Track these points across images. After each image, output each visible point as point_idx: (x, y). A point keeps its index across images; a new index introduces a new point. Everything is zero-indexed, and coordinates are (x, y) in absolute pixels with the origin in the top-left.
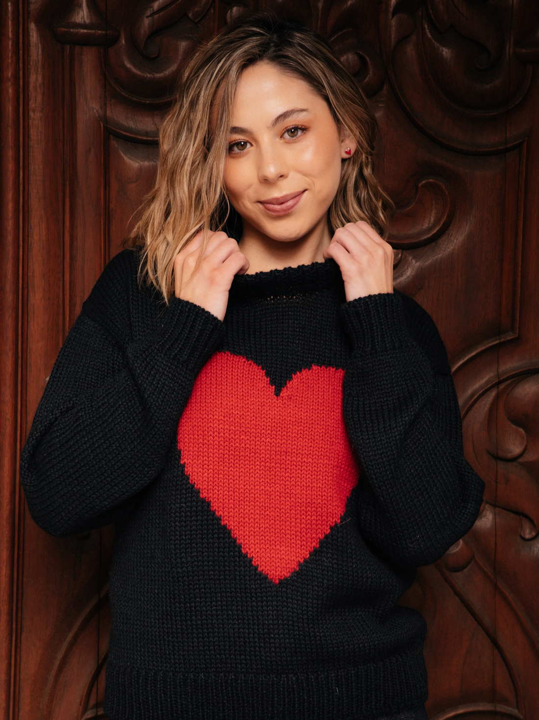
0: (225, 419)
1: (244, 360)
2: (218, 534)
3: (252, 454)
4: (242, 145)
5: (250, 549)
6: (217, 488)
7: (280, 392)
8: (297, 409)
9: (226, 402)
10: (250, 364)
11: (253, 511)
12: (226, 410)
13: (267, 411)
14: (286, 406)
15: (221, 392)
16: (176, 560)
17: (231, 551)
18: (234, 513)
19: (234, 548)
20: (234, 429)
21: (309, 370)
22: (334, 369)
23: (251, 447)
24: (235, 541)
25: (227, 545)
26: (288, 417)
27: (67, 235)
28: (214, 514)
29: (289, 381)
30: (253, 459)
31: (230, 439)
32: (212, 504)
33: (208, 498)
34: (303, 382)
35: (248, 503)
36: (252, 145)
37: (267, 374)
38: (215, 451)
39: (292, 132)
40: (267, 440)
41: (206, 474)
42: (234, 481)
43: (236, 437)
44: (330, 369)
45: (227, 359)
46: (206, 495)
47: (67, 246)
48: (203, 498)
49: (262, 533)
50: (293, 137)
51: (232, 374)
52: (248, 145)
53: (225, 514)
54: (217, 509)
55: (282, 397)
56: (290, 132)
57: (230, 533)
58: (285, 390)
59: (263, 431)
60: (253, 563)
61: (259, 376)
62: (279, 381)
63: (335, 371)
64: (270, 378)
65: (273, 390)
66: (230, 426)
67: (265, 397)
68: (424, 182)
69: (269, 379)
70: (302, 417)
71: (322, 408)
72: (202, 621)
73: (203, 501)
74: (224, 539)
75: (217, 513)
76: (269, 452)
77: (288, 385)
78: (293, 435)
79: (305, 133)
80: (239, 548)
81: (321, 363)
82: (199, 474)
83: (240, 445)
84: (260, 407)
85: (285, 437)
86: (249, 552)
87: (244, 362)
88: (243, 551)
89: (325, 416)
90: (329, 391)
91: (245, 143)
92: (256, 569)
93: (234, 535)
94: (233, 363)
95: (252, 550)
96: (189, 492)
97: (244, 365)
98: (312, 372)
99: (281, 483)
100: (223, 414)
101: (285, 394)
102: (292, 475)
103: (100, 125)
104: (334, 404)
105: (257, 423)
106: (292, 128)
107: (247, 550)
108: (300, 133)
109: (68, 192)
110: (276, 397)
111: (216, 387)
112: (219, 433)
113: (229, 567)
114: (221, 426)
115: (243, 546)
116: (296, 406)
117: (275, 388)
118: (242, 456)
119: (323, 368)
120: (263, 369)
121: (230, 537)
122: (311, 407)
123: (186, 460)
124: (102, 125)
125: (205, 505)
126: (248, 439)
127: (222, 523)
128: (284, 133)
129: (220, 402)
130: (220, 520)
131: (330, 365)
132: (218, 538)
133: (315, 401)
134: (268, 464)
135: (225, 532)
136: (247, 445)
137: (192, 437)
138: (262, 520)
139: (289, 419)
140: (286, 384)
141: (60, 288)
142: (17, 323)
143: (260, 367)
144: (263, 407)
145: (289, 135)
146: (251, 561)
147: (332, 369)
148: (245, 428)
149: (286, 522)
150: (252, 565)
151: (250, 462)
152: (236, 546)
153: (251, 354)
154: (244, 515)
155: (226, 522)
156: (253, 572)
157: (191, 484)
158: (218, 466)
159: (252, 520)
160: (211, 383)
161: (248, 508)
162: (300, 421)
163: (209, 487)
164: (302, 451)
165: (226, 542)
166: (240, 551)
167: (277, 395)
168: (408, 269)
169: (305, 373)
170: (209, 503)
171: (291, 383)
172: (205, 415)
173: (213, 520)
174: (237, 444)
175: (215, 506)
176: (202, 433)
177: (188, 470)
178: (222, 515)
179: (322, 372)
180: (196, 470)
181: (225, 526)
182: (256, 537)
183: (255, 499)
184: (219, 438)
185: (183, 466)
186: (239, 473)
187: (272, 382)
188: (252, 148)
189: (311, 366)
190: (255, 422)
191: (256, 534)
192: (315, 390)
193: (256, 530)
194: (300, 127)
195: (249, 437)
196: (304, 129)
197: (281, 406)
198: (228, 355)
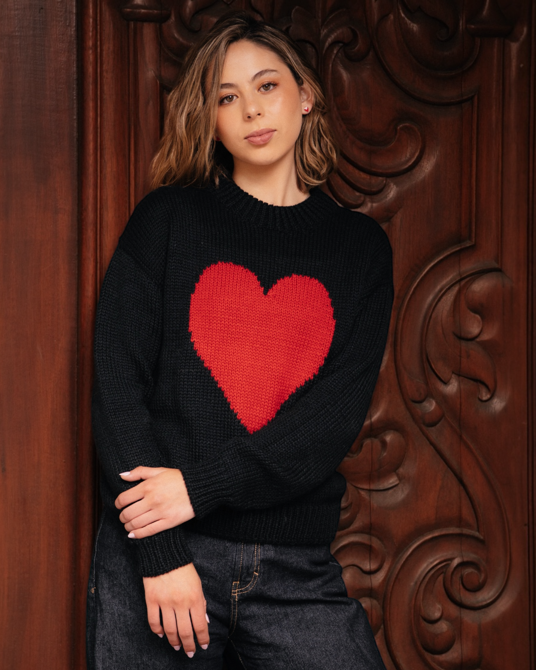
0: (226, 311)
1: (242, 268)
2: (215, 394)
3: (244, 337)
4: (230, 98)
5: (236, 407)
6: (217, 360)
7: (267, 293)
8: (279, 305)
9: (227, 299)
10: (247, 271)
11: (241, 379)
12: (227, 305)
13: (257, 306)
14: (271, 303)
15: (224, 291)
16: (183, 408)
17: (223, 407)
18: (227, 379)
19: (225, 405)
20: (232, 318)
21: (290, 277)
22: (309, 278)
23: (244, 332)
24: (226, 400)
25: (220, 402)
26: (272, 311)
27: (132, 167)
28: (213, 379)
29: (275, 285)
30: (245, 340)
31: (228, 326)
32: (212, 372)
33: (210, 367)
34: (285, 286)
35: (238, 372)
36: (237, 97)
37: (259, 279)
38: (217, 334)
39: (266, 87)
40: (256, 327)
41: (209, 350)
42: (229, 356)
43: (233, 324)
44: (305, 278)
45: (230, 268)
46: (209, 365)
47: (132, 175)
48: (206, 367)
49: (246, 395)
50: (266, 90)
51: (233, 279)
52: (235, 97)
53: (221, 379)
54: (216, 375)
55: (269, 296)
56: (265, 88)
57: (223, 394)
58: (271, 291)
59: (253, 321)
60: (238, 417)
61: (252, 280)
62: (267, 284)
63: (310, 279)
64: (261, 281)
65: (262, 290)
66: (229, 316)
67: (256, 295)
68: (401, 126)
69: (259, 282)
70: (282, 311)
71: (297, 306)
72: (199, 453)
73: (206, 369)
74: (218, 398)
75: (215, 378)
76: (256, 336)
77: (274, 288)
78: (275, 324)
79: (275, 88)
80: (228, 405)
81: (298, 273)
82: (205, 350)
83: (236, 330)
84: (252, 303)
85: (269, 326)
86: (235, 408)
87: (243, 270)
88: (231, 407)
89: (299, 311)
90: (304, 294)
91: (232, 96)
92: (239, 422)
93: (226, 395)
94: (234, 271)
95: (238, 407)
96: (196, 362)
97: (242, 272)
98: (292, 279)
99: (263, 360)
100: (224, 308)
101: (271, 294)
102: (271, 355)
103: (157, 82)
104: (307, 303)
105: (249, 314)
106: (267, 84)
107: (234, 406)
108: (272, 87)
109: (132, 134)
110: (264, 296)
111: (221, 288)
112: (221, 322)
113: (221, 418)
114: (222, 316)
115: (231, 404)
116: (278, 303)
117: (264, 289)
118: (237, 338)
119: (300, 276)
120: (255, 275)
121: (223, 397)
122: (290, 304)
123: (195, 339)
124: (158, 82)
125: (208, 371)
126: (242, 326)
127: (219, 386)
128: (260, 88)
129: (223, 299)
130: (217, 383)
131: (306, 274)
132: (215, 396)
133: (292, 300)
134: (255, 345)
135: (220, 392)
136: (241, 331)
137: (201, 324)
138: (247, 386)
139: (272, 312)
140: (272, 287)
141: (126, 209)
142: (96, 235)
143: (254, 274)
144: (254, 303)
145: (264, 89)
146: (236, 415)
147: (307, 278)
148: (240, 318)
149: (263, 389)
150: (237, 418)
151: (242, 342)
152: (227, 403)
153: (247, 264)
154: (234, 381)
155: (221, 385)
156: (237, 423)
157: (199, 357)
158: (219, 345)
159: (240, 385)
160: (217, 285)
161: (238, 376)
162: (280, 314)
163: (211, 360)
164: (280, 337)
165: (220, 400)
166: (229, 407)
167: (265, 293)
168: (390, 192)
169: (287, 280)
170: (210, 371)
171: (276, 286)
172: (211, 309)
173: (212, 383)
174: (234, 330)
175: (214, 373)
176: (208, 321)
177: (196, 346)
178: (219, 380)
179: (300, 279)
180: (202, 347)
181: (220, 388)
182: (242, 398)
183: (243, 370)
184: (221, 325)
185: (193, 344)
186: (234, 350)
187: (262, 285)
188: (238, 99)
189: (292, 275)
190: (247, 314)
191: (241, 396)
192: (294, 292)
193: (242, 393)
194: (272, 83)
195: (242, 324)
196: (275, 85)
197: (268, 302)
198: (231, 265)
